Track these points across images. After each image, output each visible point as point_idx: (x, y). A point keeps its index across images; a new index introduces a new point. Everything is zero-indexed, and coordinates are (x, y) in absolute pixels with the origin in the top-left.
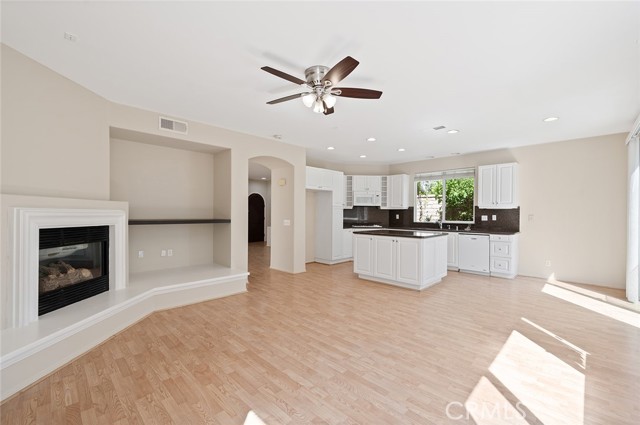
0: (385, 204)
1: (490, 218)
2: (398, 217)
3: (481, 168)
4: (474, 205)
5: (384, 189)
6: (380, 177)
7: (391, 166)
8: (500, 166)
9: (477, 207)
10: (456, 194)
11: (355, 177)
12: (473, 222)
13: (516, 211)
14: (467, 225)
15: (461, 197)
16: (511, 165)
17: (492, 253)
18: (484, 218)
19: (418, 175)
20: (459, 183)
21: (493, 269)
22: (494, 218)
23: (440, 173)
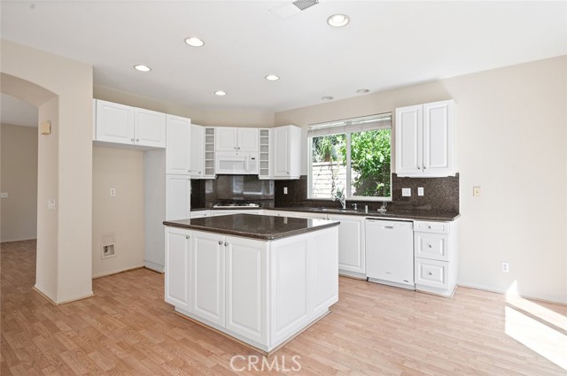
0: (266, 172)
1: (415, 191)
2: (286, 191)
3: (399, 112)
4: (391, 172)
5: (264, 148)
6: (257, 131)
7: (276, 114)
8: (428, 106)
9: (394, 175)
10: (369, 157)
11: (218, 130)
12: (390, 199)
13: (454, 181)
14: (380, 203)
15: (376, 161)
16: (443, 104)
17: (418, 251)
18: (406, 192)
19: (314, 127)
20: (373, 141)
21: (419, 280)
22: (421, 192)
23: (342, 123)
